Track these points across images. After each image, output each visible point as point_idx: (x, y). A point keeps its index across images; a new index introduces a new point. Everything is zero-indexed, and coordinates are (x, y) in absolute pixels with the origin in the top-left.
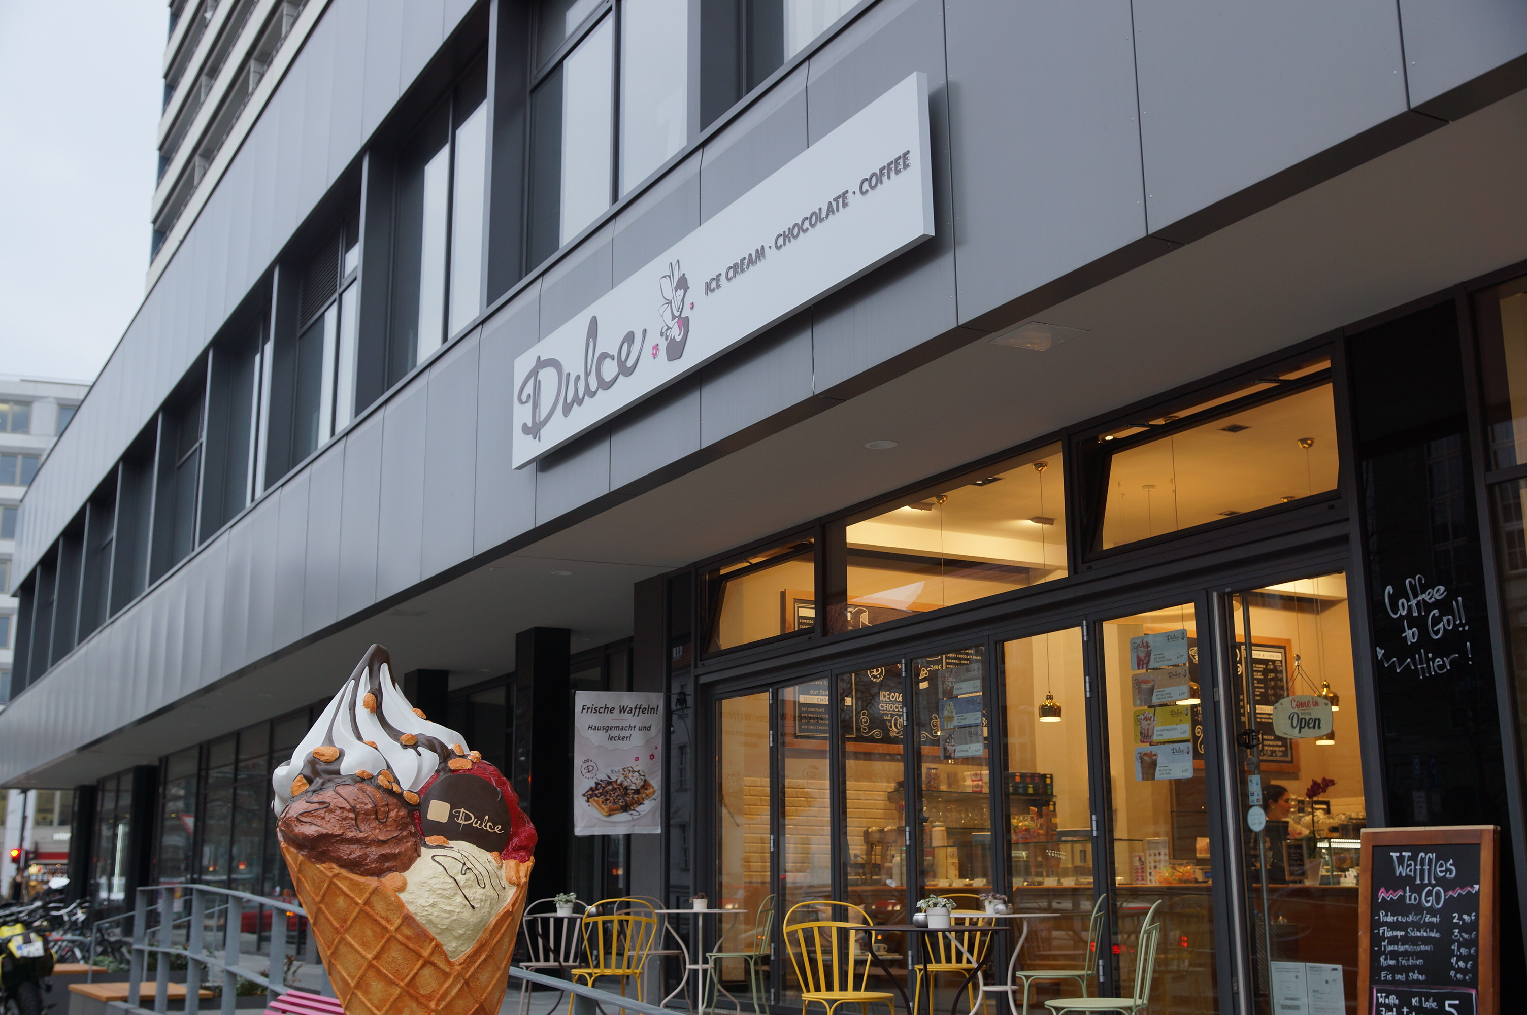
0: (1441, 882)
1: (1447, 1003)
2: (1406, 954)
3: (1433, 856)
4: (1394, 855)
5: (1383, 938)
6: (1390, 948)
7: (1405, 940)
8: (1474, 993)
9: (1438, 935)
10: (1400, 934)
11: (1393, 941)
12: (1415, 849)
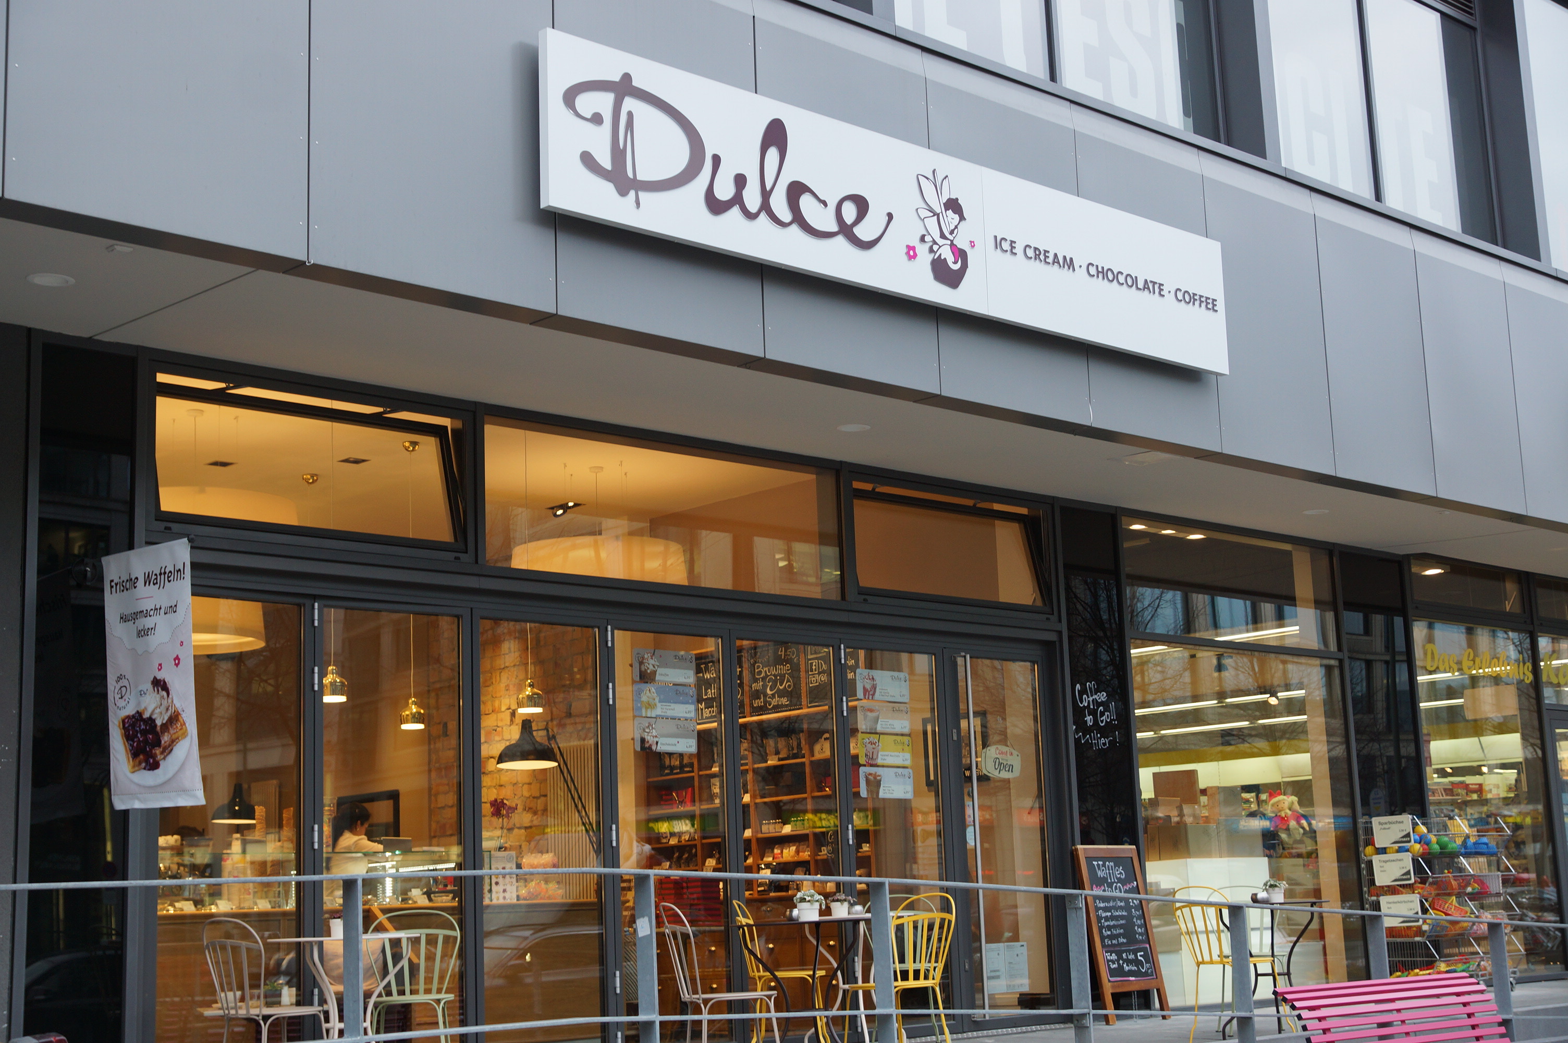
0: (1120, 880)
1: (1139, 954)
2: (1114, 927)
3: (1112, 864)
4: (1095, 863)
5: (1102, 918)
6: (1106, 924)
7: (1113, 918)
8: (1148, 946)
9: (1126, 914)
10: (1109, 914)
11: (1107, 919)
12: (1104, 859)
